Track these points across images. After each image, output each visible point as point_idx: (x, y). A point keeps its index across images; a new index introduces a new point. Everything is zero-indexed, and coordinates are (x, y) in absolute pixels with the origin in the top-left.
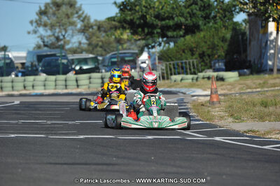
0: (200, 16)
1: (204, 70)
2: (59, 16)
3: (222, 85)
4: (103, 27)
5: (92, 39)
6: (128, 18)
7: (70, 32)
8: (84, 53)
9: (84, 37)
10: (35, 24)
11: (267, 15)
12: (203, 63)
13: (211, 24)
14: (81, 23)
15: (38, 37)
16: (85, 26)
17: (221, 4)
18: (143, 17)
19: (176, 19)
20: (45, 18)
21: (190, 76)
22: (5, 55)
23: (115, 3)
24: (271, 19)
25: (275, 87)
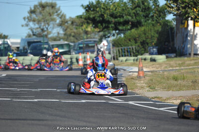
0: (142, 15)
1: (144, 53)
2: (44, 14)
3: (153, 64)
4: (75, 22)
5: (67, 31)
6: (92, 16)
7: (51, 26)
8: (62, 40)
9: (61, 30)
10: (27, 20)
11: (186, 16)
12: (143, 49)
13: (150, 21)
14: (60, 19)
15: (29, 29)
16: (62, 22)
17: (157, 7)
18: (102, 16)
19: (125, 17)
20: (34, 16)
21: (132, 58)
22: (4, 41)
23: (82, 6)
24: (190, 19)
25: (189, 66)
